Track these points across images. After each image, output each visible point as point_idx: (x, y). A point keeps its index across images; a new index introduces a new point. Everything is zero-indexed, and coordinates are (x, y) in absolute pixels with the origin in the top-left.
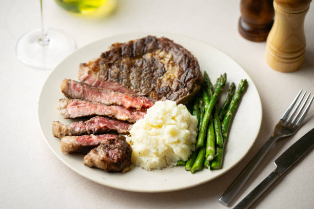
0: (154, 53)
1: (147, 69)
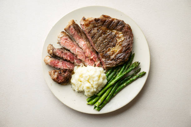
0: (118, 32)
1: (109, 39)
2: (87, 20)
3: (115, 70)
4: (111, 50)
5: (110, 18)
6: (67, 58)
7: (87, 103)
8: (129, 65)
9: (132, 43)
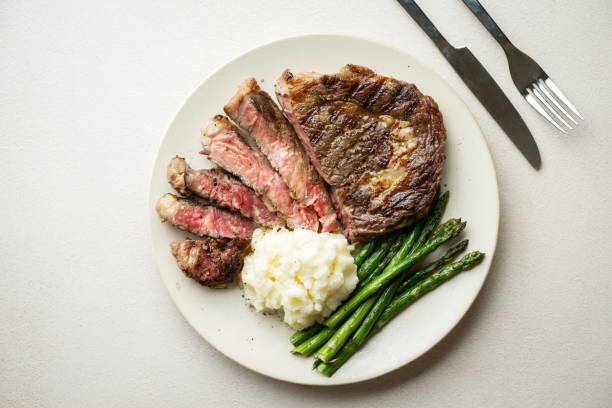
0: (397, 121)
1: (367, 144)
2: (299, 81)
3: (384, 246)
4: (374, 180)
5: (373, 76)
6: (229, 204)
7: (292, 348)
8: (431, 228)
9: (440, 157)
